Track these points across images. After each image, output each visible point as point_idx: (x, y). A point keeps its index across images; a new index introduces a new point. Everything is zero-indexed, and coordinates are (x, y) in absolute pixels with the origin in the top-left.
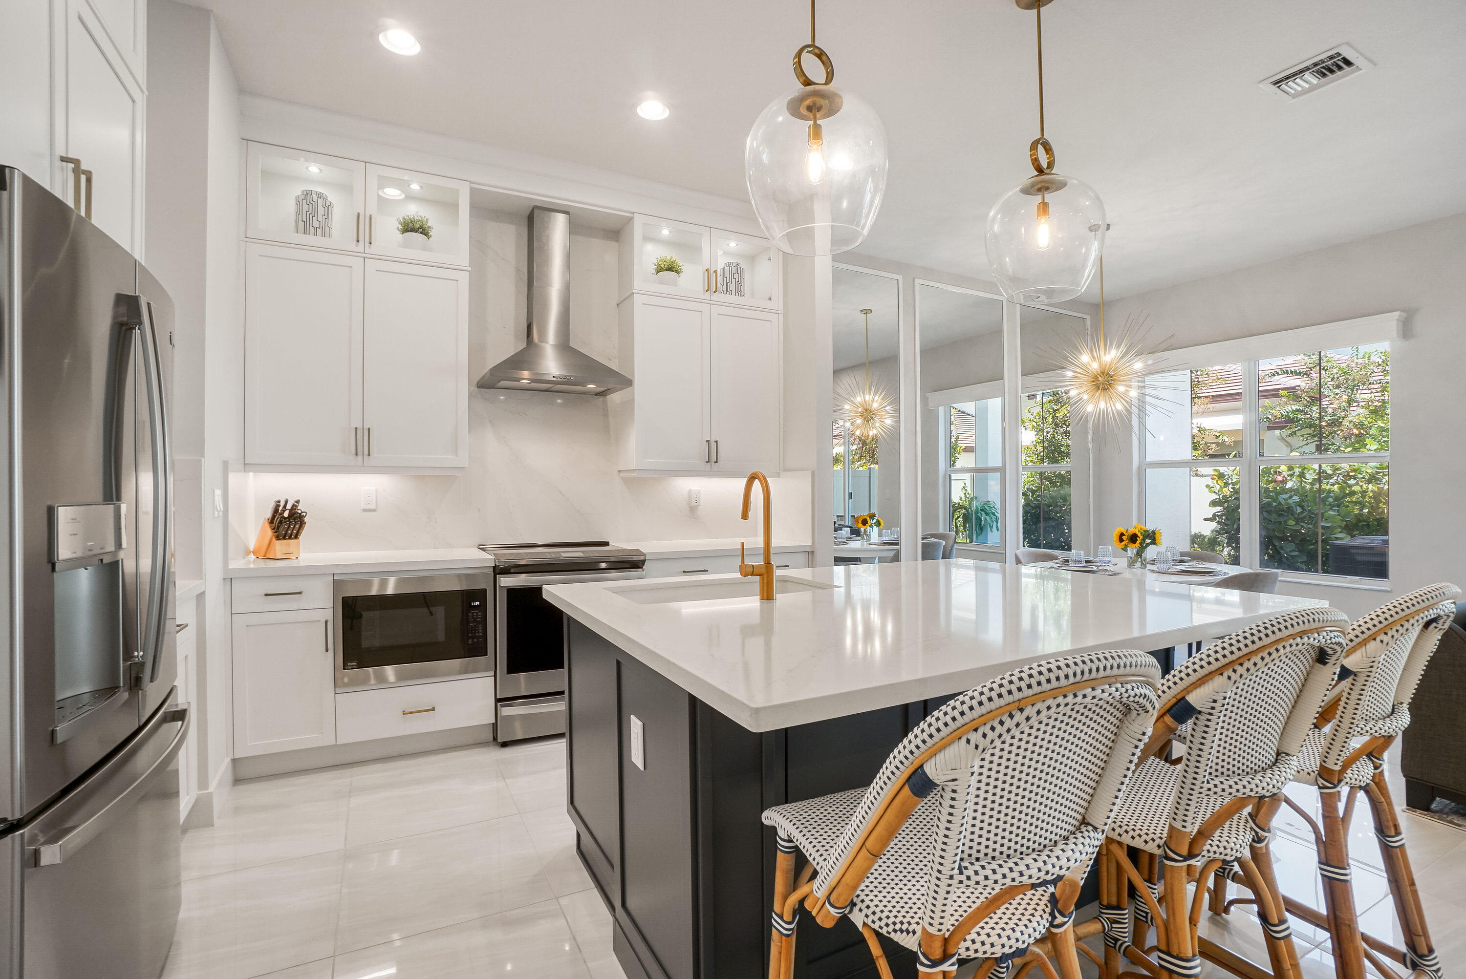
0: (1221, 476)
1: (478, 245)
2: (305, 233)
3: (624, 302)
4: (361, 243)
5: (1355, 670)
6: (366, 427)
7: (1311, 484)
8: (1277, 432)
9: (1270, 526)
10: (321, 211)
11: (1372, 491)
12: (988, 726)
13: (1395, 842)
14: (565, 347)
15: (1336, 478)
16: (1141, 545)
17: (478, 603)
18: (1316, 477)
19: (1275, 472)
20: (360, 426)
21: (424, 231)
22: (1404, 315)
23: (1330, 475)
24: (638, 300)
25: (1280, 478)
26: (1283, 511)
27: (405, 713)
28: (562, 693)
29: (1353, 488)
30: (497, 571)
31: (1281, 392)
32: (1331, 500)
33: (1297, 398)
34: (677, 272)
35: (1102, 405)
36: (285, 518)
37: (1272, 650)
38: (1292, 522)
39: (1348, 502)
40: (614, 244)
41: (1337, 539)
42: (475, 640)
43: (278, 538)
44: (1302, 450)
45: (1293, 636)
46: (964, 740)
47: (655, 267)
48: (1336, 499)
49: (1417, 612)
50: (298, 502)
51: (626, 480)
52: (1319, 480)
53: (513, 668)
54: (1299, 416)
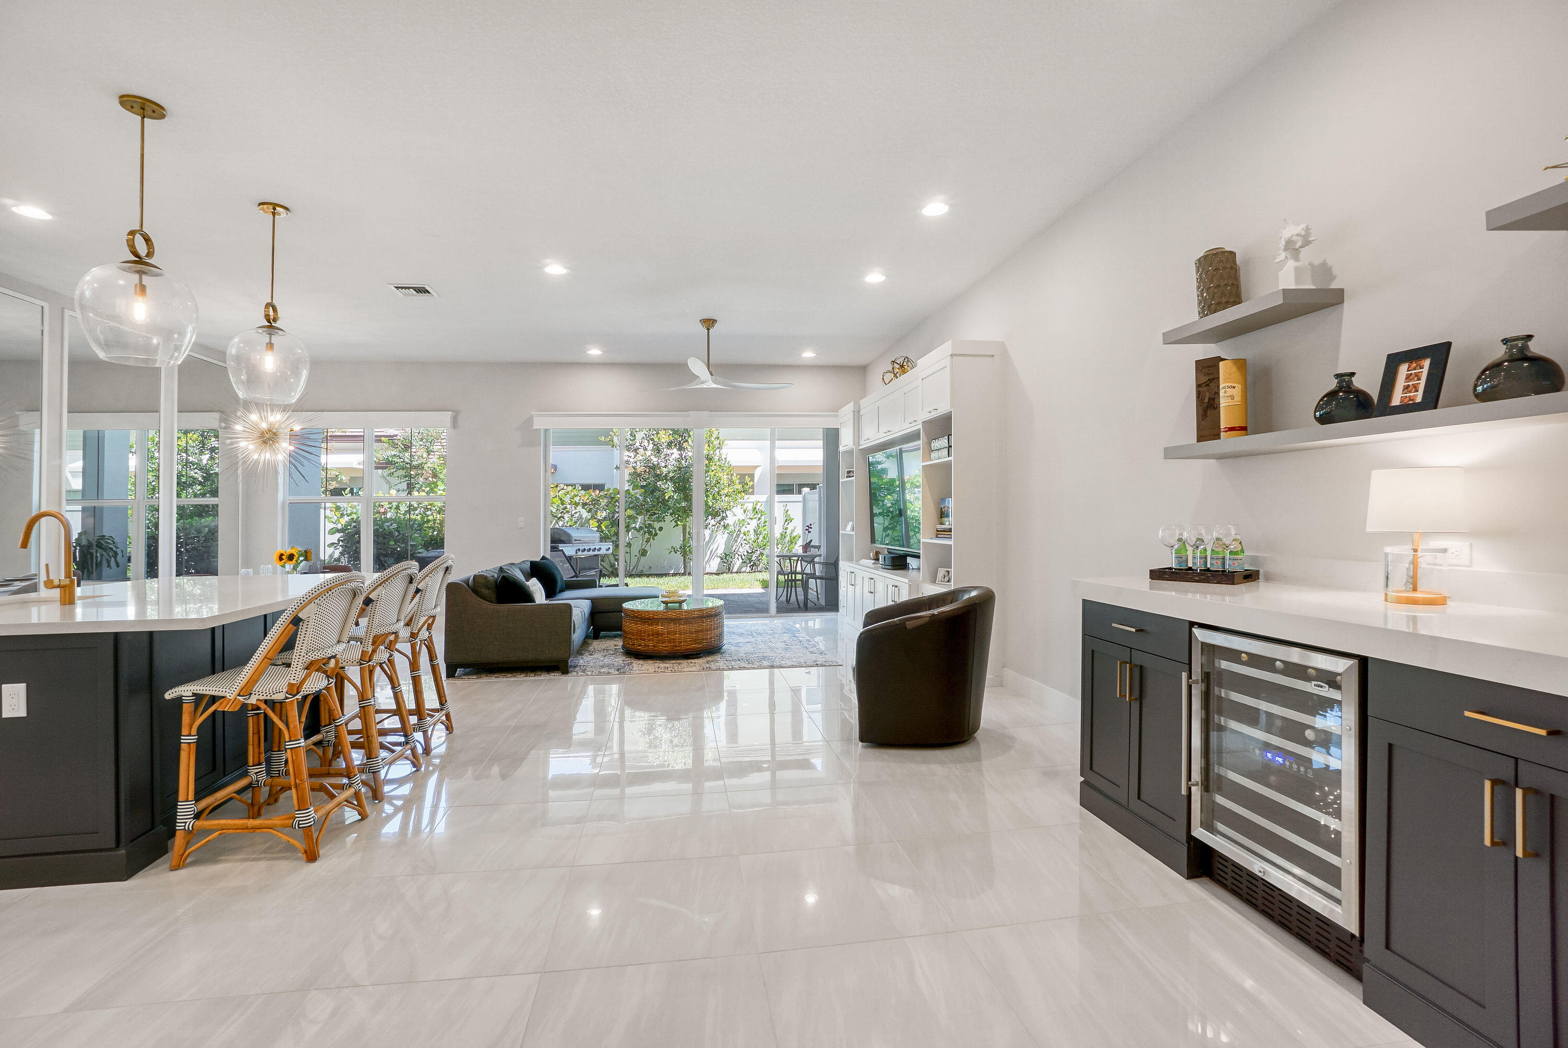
0: (338, 508)
5: (421, 589)
7: (404, 514)
8: (380, 471)
9: (379, 546)
11: (439, 519)
12: (321, 597)
13: (435, 662)
15: (419, 510)
16: (297, 561)
18: (407, 509)
19: (379, 505)
22: (454, 414)
23: (416, 508)
25: (382, 510)
26: (386, 534)
29: (429, 518)
31: (383, 439)
32: (416, 526)
33: (395, 446)
35: (268, 456)
37: (397, 575)
38: (392, 543)
39: (426, 527)
41: (419, 553)
44: (397, 487)
45: (403, 570)
46: (313, 602)
48: (419, 525)
49: (441, 565)
52: (409, 512)
54: (396, 460)
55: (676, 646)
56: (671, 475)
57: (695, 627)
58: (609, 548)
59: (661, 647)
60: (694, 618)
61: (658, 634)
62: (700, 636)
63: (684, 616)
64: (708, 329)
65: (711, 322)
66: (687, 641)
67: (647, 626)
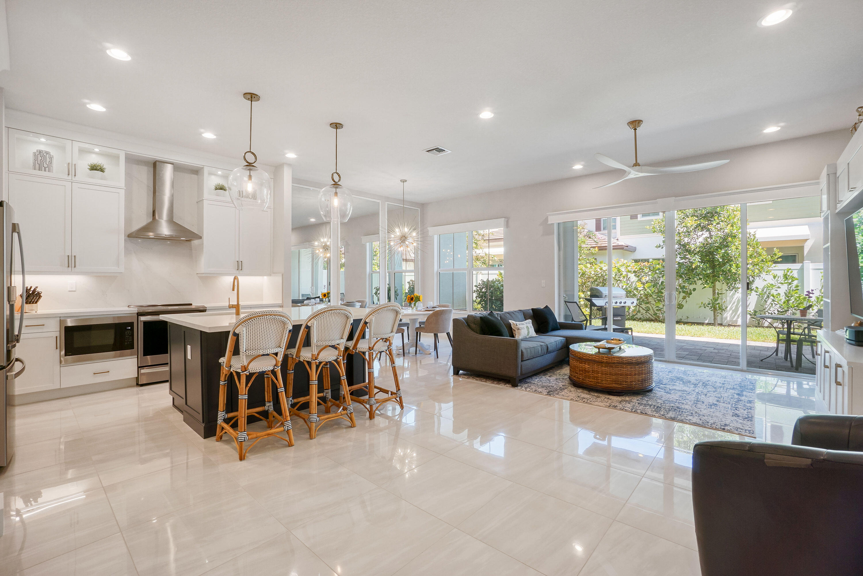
1: (128, 175)
2: (39, 170)
3: (200, 202)
4: (70, 176)
6: (73, 255)
10: (48, 160)
14: (171, 221)
17: (130, 328)
20: (70, 255)
21: (102, 170)
22: (506, 219)
24: (205, 202)
27: (94, 374)
28: (167, 364)
30: (139, 314)
34: (225, 190)
36: (30, 294)
40: (196, 176)
42: (128, 343)
43: (26, 303)
47: (215, 187)
50: (37, 287)
51: (200, 277)
53: (146, 353)
55: (599, 383)
56: (698, 250)
57: (615, 370)
58: (633, 302)
59: (587, 381)
60: (614, 363)
61: (585, 371)
62: (620, 378)
63: (605, 361)
64: (635, 129)
65: (637, 123)
66: (608, 381)
67: (578, 363)
